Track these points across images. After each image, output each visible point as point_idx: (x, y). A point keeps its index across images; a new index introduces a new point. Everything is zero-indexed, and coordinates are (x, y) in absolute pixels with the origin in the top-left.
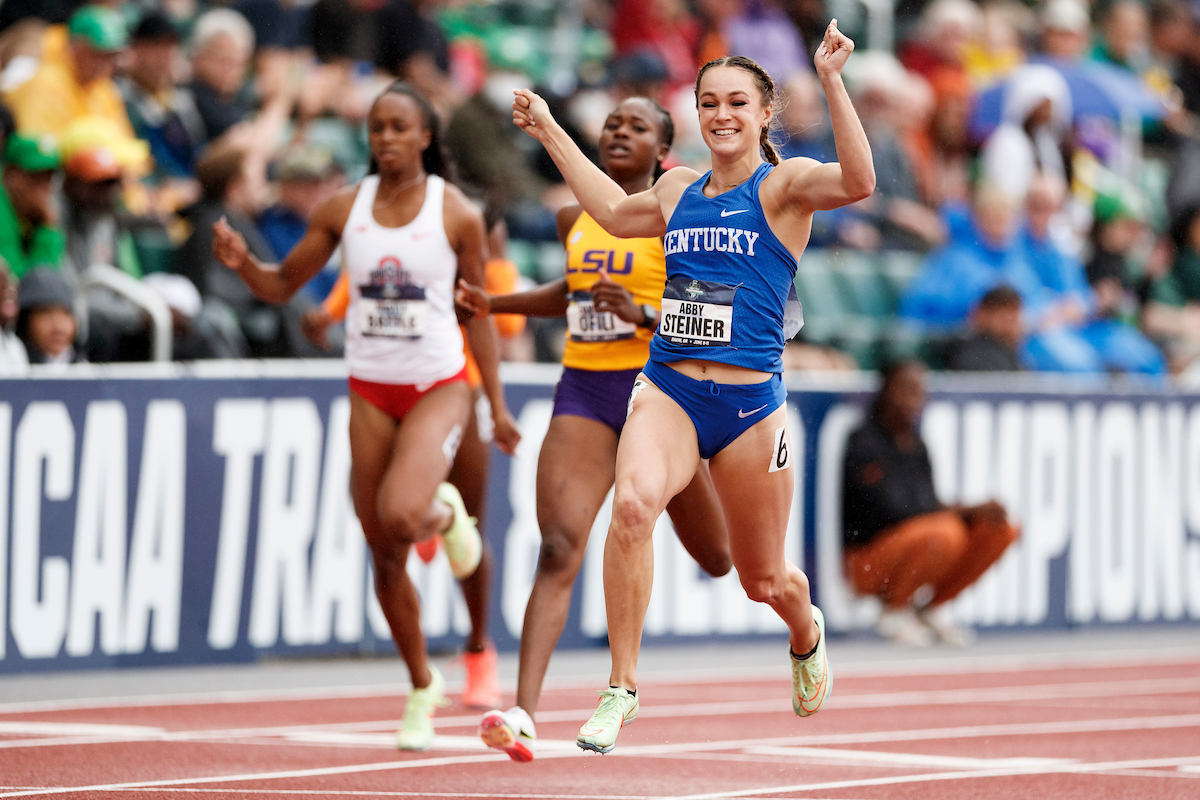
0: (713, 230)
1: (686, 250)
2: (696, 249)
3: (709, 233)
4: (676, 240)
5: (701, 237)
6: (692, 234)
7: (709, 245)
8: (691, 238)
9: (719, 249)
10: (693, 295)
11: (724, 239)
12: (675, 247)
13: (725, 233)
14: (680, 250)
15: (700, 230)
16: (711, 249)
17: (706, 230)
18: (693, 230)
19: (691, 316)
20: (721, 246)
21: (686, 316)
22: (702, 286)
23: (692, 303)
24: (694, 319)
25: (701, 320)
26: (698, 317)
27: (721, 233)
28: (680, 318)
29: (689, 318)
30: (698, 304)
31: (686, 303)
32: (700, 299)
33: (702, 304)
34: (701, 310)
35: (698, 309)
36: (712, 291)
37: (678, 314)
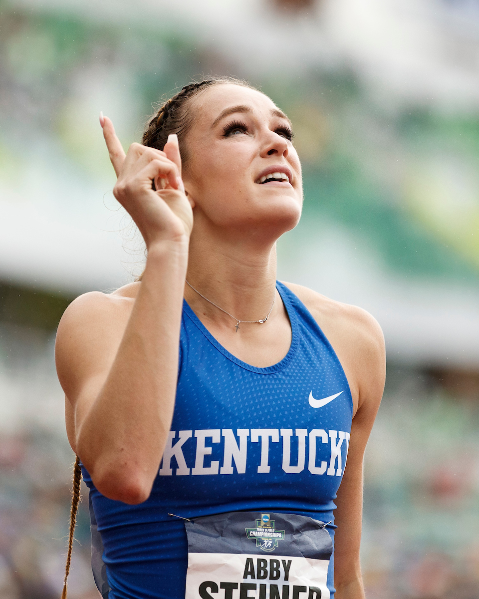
0: (301, 433)
1: (242, 469)
2: (264, 468)
3: (294, 441)
4: (218, 452)
5: (276, 449)
6: (254, 439)
7: (294, 462)
8: (254, 449)
9: (314, 470)
10: (268, 543)
11: (323, 453)
12: (215, 464)
13: (325, 441)
14: (227, 470)
15: (274, 433)
16: (298, 469)
17: (287, 433)
18: (256, 434)
19: (267, 582)
20: (318, 465)
21: (258, 582)
22: (281, 526)
23: (268, 558)
24: (274, 588)
25: (286, 588)
26: (280, 583)
27: (319, 439)
28: (245, 588)
29: (263, 587)
30: (280, 558)
31: (255, 558)
32: (283, 550)
33: (287, 558)
34: (287, 569)
35: (282, 569)
36: (298, 531)
37: (240, 580)
